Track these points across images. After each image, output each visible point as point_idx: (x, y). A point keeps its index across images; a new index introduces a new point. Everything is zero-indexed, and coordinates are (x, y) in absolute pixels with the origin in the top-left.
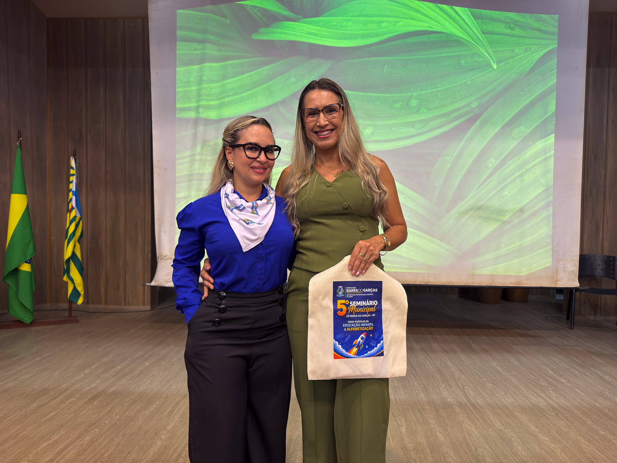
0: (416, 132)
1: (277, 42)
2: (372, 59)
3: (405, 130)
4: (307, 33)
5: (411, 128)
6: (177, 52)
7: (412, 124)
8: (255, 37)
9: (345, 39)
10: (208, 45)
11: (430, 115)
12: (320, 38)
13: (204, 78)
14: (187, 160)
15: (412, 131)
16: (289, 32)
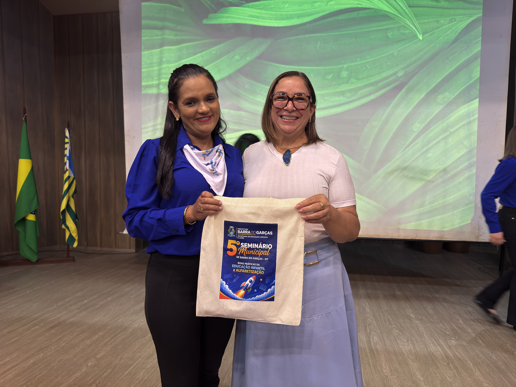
0: (347, 100)
1: (224, 25)
2: (307, 36)
3: (337, 99)
4: (250, 16)
5: (342, 97)
6: (143, 38)
7: (343, 93)
8: (205, 22)
9: (282, 20)
10: (167, 31)
11: (359, 85)
12: (260, 20)
13: (164, 60)
14: (151, 129)
15: (342, 99)
16: (234, 16)
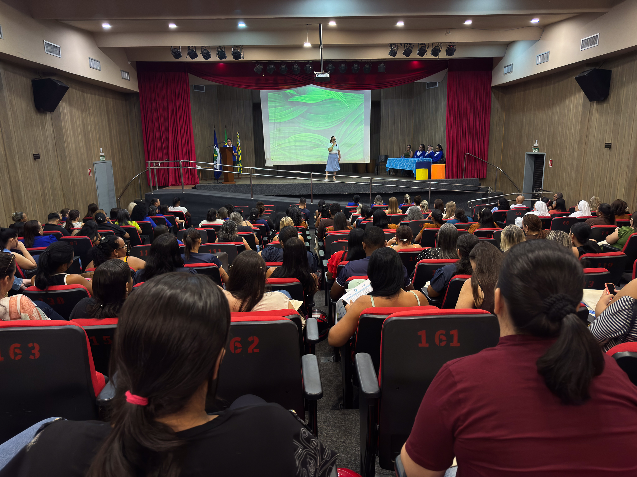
1: (294, 102)
2: (318, 106)
3: (327, 124)
4: (302, 99)
6: (269, 105)
8: (288, 100)
9: (311, 101)
10: (277, 103)
11: (333, 121)
12: (305, 101)
13: (276, 112)
14: (273, 133)
15: (329, 124)
16: (297, 99)
